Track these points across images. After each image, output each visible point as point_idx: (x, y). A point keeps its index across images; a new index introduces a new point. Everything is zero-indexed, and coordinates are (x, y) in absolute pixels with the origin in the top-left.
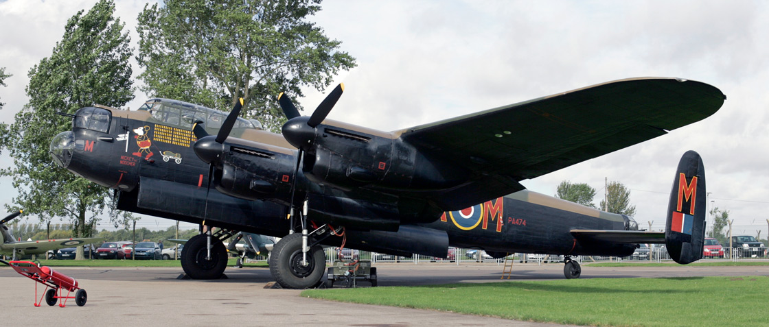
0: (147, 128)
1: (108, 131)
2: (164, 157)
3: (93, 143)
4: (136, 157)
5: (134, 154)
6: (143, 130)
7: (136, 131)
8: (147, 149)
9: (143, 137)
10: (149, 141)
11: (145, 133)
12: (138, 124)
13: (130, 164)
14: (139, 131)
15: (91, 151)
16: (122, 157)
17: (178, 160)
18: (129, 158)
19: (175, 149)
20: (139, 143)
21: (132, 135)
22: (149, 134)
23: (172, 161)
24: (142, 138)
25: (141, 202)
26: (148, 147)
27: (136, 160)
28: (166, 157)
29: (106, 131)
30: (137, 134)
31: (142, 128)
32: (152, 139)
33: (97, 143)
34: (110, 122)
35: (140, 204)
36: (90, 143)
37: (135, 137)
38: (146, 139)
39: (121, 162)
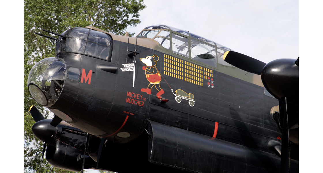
0: (156, 58)
1: (110, 58)
2: (176, 97)
3: (91, 72)
4: (145, 94)
5: (143, 90)
6: (152, 60)
7: (144, 60)
8: (157, 85)
9: (152, 68)
10: (159, 75)
11: (154, 64)
12: (146, 52)
13: (139, 103)
14: (147, 61)
15: (89, 83)
16: (129, 94)
17: (192, 102)
18: (137, 96)
19: (188, 88)
20: (148, 76)
21: (140, 65)
22: (159, 65)
23: (185, 102)
24: (151, 70)
25: (154, 154)
26: (158, 83)
27: (145, 99)
28: (179, 97)
29: (107, 58)
30: (145, 65)
31: (150, 58)
32: (162, 73)
33: (96, 73)
34: (112, 47)
35: (153, 158)
36: (87, 73)
37: (143, 68)
38: (156, 72)
39: (127, 100)
